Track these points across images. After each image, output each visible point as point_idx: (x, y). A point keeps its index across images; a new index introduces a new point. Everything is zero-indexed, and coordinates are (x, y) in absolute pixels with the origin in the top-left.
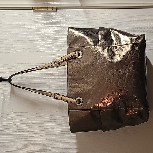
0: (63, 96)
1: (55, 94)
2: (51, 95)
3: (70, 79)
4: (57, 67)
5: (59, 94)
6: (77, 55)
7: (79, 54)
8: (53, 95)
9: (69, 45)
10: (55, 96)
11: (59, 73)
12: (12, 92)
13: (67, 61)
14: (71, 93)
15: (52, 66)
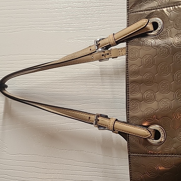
0: (117, 120)
1: (98, 116)
2: (89, 118)
3: (134, 82)
4: (100, 60)
5: (106, 117)
6: (150, 27)
7: (155, 25)
8: (93, 118)
9: (130, 6)
10: (98, 120)
11: (103, 74)
12: (8, 111)
13: (127, 42)
14: (136, 114)
15: (91, 54)
